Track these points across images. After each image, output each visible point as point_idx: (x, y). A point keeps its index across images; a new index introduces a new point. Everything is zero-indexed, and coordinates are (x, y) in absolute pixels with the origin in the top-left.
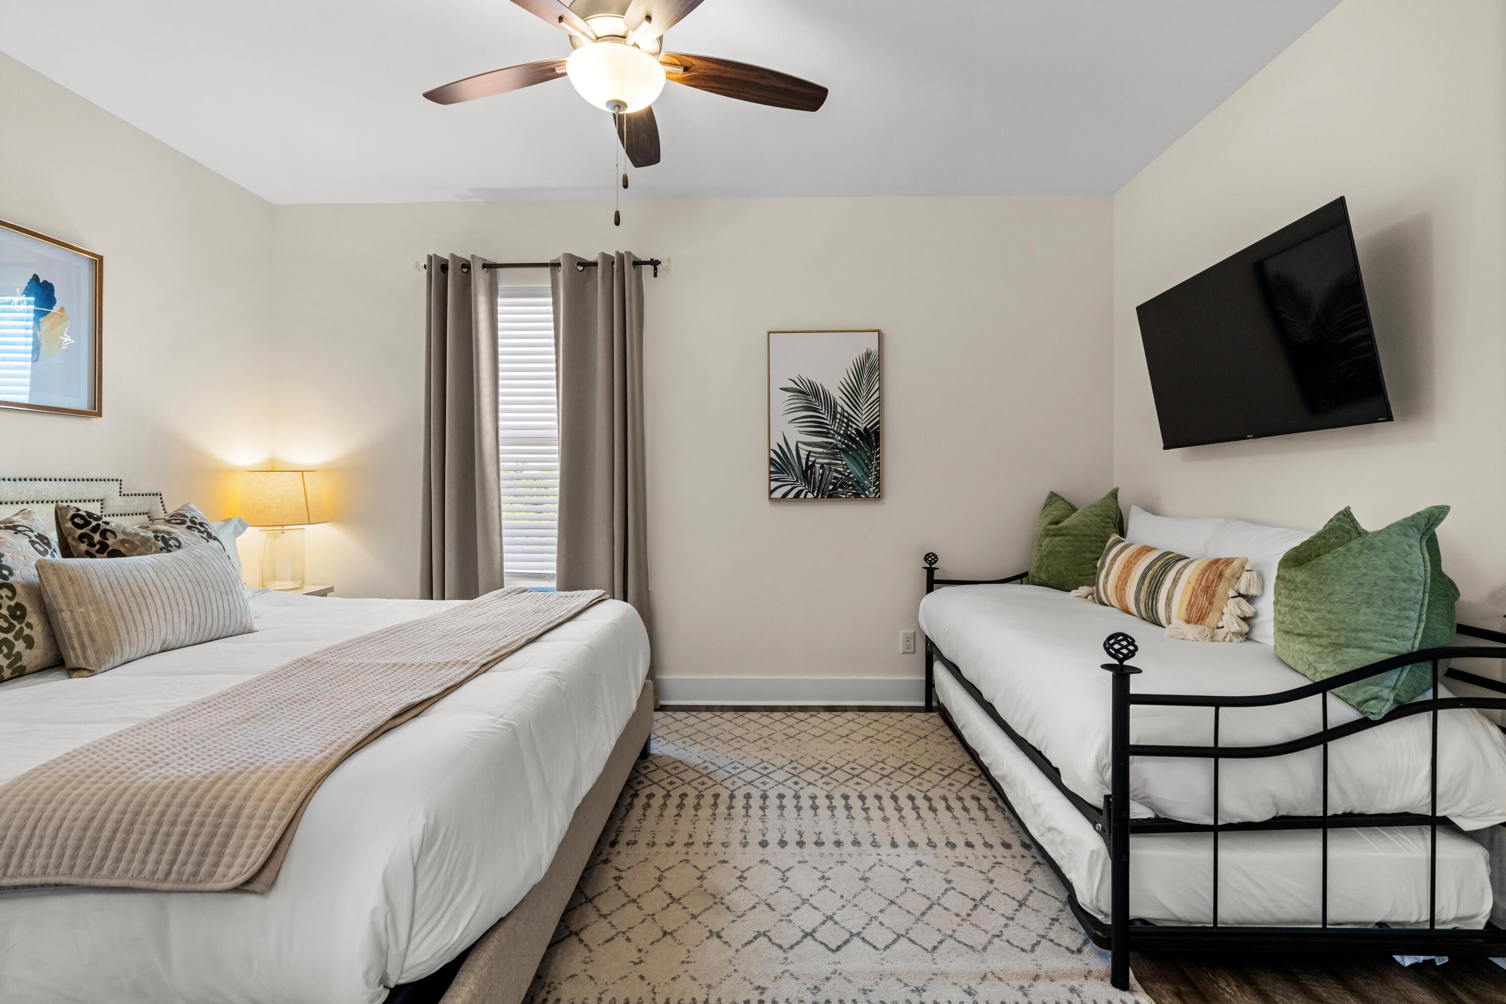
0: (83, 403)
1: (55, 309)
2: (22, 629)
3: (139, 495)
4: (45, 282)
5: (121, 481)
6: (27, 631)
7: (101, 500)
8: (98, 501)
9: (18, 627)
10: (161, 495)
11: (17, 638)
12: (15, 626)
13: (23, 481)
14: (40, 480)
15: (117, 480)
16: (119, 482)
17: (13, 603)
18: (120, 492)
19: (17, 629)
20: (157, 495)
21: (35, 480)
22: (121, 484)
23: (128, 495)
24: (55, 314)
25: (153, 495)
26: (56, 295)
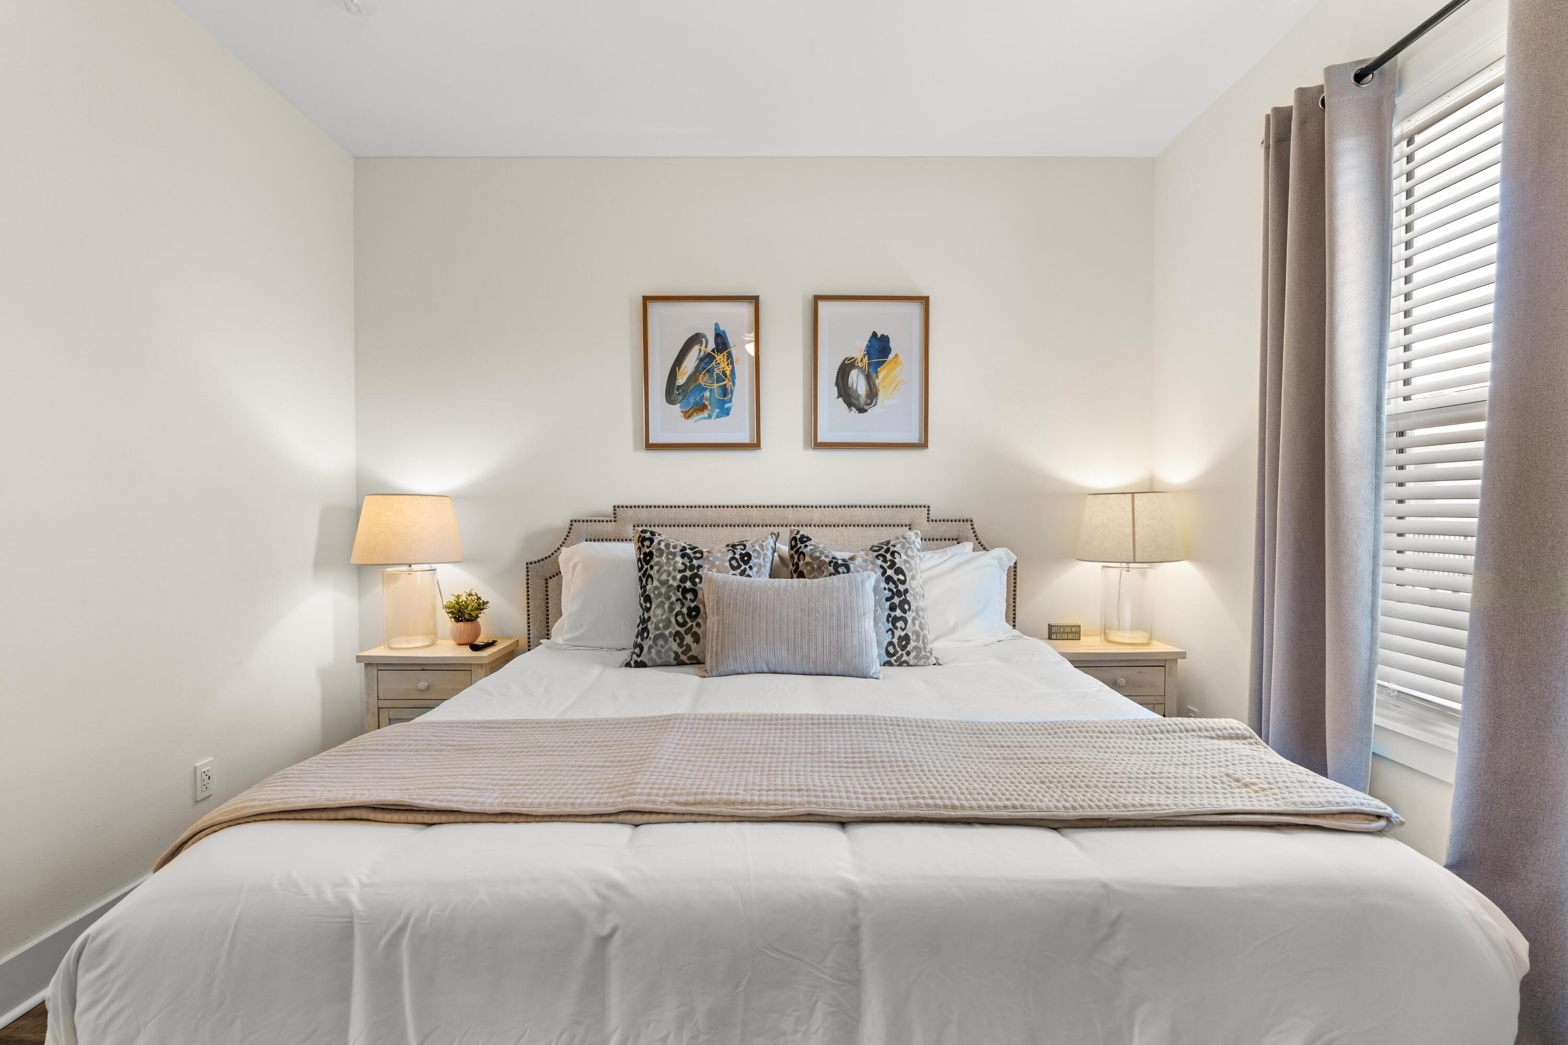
0: (914, 438)
1: (891, 356)
2: (692, 626)
3: (948, 521)
4: (882, 336)
5: (929, 507)
6: (695, 629)
7: (909, 525)
8: (906, 526)
9: (690, 624)
10: (971, 521)
11: (687, 632)
12: (687, 623)
13: (842, 508)
14: (856, 507)
15: (924, 507)
16: (927, 508)
17: (693, 605)
18: (928, 518)
19: (689, 625)
20: (967, 521)
21: (852, 507)
22: (928, 510)
23: (936, 521)
24: (891, 361)
25: (963, 521)
26: (891, 345)
